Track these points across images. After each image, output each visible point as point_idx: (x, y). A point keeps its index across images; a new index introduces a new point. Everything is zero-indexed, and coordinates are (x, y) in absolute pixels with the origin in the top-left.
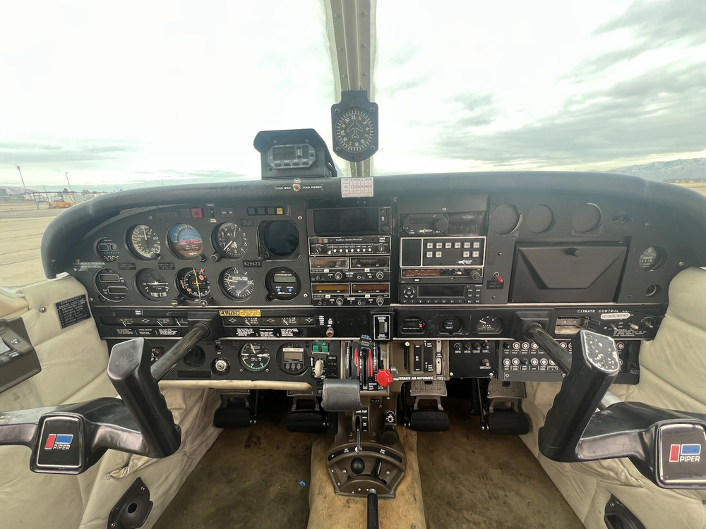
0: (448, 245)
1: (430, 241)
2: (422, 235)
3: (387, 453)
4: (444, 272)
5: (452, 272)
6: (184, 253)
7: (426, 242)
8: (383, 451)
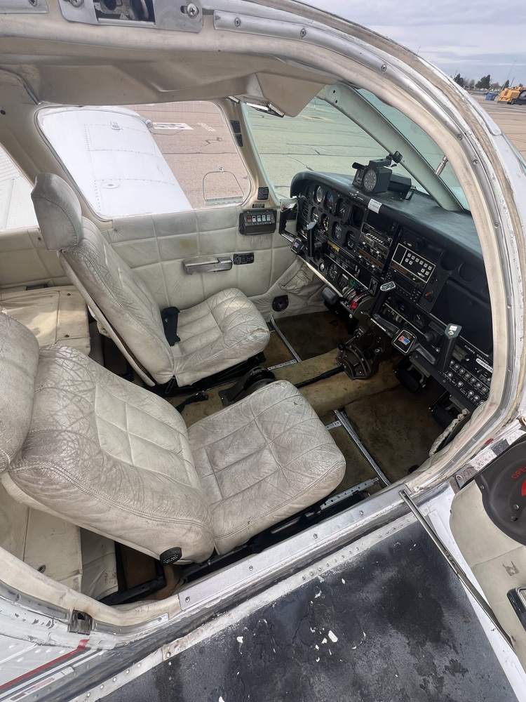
0: (417, 260)
1: (411, 253)
2: (408, 247)
3: (364, 362)
4: (408, 274)
5: (413, 277)
6: (328, 206)
7: (408, 252)
8: (363, 359)
